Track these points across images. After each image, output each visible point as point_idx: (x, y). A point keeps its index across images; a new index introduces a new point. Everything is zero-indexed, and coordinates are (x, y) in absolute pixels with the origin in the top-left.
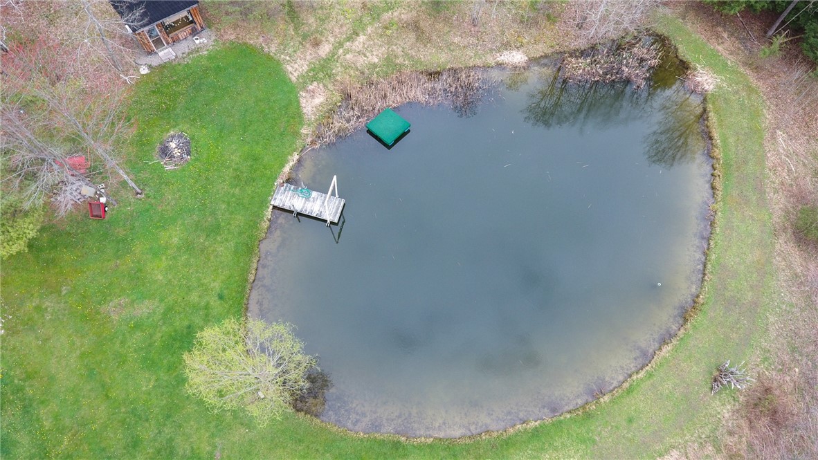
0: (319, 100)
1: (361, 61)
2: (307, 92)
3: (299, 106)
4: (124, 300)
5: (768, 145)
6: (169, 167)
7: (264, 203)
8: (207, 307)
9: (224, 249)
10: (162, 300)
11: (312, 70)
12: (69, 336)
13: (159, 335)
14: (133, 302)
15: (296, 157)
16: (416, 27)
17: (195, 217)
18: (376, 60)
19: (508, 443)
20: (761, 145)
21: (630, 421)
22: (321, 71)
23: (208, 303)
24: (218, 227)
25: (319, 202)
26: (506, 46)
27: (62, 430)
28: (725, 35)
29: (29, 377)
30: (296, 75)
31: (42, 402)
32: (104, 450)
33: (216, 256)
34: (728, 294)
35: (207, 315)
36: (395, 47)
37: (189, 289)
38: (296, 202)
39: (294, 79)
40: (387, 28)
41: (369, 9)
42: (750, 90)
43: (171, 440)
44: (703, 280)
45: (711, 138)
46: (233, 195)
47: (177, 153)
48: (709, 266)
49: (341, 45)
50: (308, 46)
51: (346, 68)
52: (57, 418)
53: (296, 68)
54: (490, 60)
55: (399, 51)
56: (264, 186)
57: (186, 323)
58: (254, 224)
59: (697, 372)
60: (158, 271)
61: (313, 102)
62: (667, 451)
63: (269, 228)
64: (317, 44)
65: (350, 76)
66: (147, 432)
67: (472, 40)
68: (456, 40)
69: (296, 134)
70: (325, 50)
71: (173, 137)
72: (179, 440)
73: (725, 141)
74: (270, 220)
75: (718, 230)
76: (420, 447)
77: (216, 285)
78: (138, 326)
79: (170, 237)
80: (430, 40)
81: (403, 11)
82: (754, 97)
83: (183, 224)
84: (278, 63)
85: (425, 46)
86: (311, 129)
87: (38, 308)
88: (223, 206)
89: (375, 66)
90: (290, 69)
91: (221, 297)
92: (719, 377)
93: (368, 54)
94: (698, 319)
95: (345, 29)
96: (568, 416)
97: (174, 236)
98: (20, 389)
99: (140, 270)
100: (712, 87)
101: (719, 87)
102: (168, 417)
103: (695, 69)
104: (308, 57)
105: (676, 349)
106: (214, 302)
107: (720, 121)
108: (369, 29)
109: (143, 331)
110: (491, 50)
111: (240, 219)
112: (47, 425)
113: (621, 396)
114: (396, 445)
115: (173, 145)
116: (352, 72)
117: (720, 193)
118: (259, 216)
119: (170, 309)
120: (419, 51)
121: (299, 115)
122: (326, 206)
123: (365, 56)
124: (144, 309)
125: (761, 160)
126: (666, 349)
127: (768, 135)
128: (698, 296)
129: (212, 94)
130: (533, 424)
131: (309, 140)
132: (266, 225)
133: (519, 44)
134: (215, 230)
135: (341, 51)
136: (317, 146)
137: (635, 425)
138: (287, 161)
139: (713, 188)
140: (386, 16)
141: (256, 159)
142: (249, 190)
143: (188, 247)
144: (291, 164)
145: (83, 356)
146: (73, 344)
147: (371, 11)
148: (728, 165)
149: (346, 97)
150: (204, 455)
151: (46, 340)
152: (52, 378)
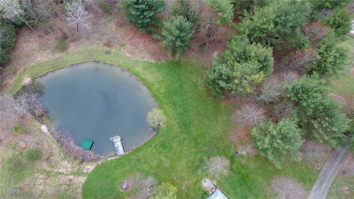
0: (89, 167)
1: (68, 166)
2: (88, 171)
3: (94, 170)
4: (164, 164)
5: (42, 61)
7: (125, 155)
8: (155, 147)
9: (141, 155)
10: (159, 157)
11: (80, 176)
12: (178, 168)
13: (166, 151)
14: (163, 162)
15: (109, 159)
16: (48, 160)
17: (138, 167)
18: (66, 162)
19: (142, 79)
20: (43, 63)
21: (125, 63)
22: (78, 173)
23: (154, 147)
24: (137, 160)
25: (117, 144)
26: (41, 132)
27: (192, 153)
28: (5, 82)
29: (189, 168)
30: (84, 178)
31: (190, 161)
32: (189, 143)
33: (143, 154)
34: (89, 57)
35: (156, 145)
36: (59, 160)
37: (154, 153)
38: (121, 148)
39: (86, 177)
40: (53, 167)
41: (48, 176)
42: (25, 70)
43: (180, 133)
44: (88, 62)
45: (47, 73)
46: (128, 163)
48: (84, 62)
49: (66, 175)
50: (72, 182)
51: (73, 168)
52: (191, 156)
53: (82, 180)
54: (49, 134)
55: (59, 158)
56: (121, 159)
57: (160, 148)
58: (132, 154)
59: (109, 56)
60: (154, 163)
61: (90, 167)
62: (127, 56)
63: (130, 150)
64: (71, 180)
65: (76, 165)
66: (181, 138)
67: (44, 141)
68: (46, 146)
69: (102, 164)
70: (71, 177)
71: (122, 189)
72: (179, 131)
73: (46, 70)
74: (128, 151)
75: (74, 63)
76: (152, 92)
77: (149, 149)
78: (167, 156)
79: (146, 167)
80: (50, 153)
81: (44, 166)
82: (27, 69)
83: (141, 167)
84: (83, 185)
85: (53, 153)
86: (98, 162)
87: (178, 180)
88: (132, 163)
89: (68, 161)
90: (83, 181)
91: (151, 146)
92: (108, 53)
93: (65, 165)
94: (98, 59)
95: (60, 177)
96: (131, 72)
98: (192, 167)
99: (157, 167)
100: (29, 78)
101: (28, 77)
102: (177, 136)
103: (24, 84)
104: (76, 179)
105: (107, 61)
106: (153, 146)
107: (40, 73)
108: (56, 171)
110: (45, 135)
111: (132, 157)
112: (193, 156)
113: (121, 66)
114: (154, 96)
116: (74, 165)
117: (63, 66)
118: (129, 154)
119: (160, 154)
120: (56, 153)
121: (96, 168)
122: (117, 142)
123: (66, 166)
124: (163, 158)
125: (48, 61)
126: (107, 63)
127: (39, 62)
128: (93, 61)
129: (105, 192)
130: (136, 77)
131: (102, 160)
132: (130, 151)
133: (39, 130)
134: (138, 160)
135: (69, 173)
136: (102, 157)
137: (125, 62)
138: (111, 160)
139: (62, 68)
140: (48, 169)
141: (116, 167)
142: (124, 161)
143: (146, 162)
144: (111, 158)
145: (179, 162)
146: (178, 166)
147: (49, 175)
148: (54, 67)
149: (82, 161)
150: (177, 125)
151: (181, 171)
152: (186, 163)
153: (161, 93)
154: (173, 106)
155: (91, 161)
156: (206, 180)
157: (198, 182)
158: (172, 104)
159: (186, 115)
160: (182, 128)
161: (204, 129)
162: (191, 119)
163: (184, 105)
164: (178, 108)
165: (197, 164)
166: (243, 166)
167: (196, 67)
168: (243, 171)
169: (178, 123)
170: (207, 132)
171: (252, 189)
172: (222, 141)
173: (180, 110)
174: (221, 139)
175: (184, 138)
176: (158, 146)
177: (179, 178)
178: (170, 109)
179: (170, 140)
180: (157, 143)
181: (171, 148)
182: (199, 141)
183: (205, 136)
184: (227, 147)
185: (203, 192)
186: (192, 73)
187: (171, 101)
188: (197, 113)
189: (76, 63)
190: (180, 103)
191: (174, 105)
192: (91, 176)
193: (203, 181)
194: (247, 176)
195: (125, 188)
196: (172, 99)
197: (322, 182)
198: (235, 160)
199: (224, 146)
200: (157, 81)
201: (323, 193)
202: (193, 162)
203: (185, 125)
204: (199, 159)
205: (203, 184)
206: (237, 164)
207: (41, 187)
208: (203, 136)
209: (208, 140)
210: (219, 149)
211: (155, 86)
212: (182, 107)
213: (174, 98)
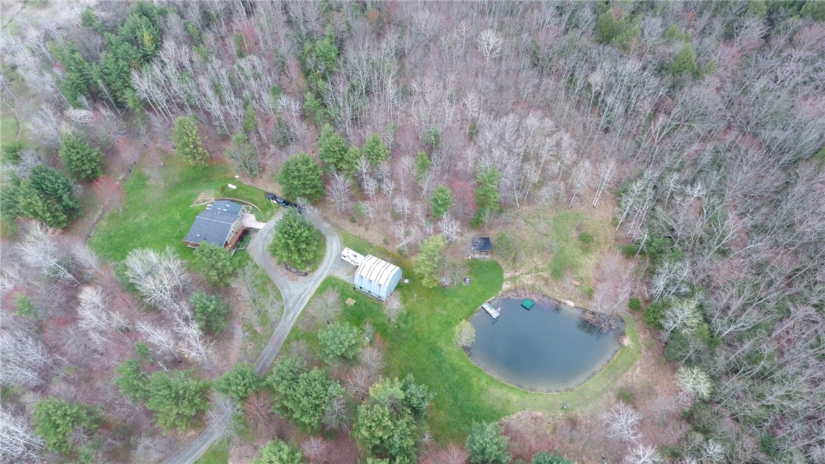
0: (508, 286)
1: (525, 282)
2: (506, 282)
3: (502, 285)
4: (440, 308)
5: (631, 369)
6: (464, 284)
7: (480, 305)
8: (456, 320)
9: (466, 309)
10: (448, 313)
11: (511, 277)
12: (427, 309)
13: (444, 319)
14: (442, 309)
15: (494, 298)
16: (546, 280)
17: (464, 299)
18: (530, 284)
20: (628, 368)
21: (536, 399)
22: (513, 279)
24: (468, 304)
26: (570, 299)
27: (418, 326)
28: (648, 333)
29: (416, 312)
31: (417, 319)
32: (423, 335)
33: (464, 309)
34: (582, 393)
37: (455, 314)
38: (488, 309)
39: (505, 277)
40: (538, 276)
42: (639, 352)
43: (436, 341)
44: (579, 386)
46: (474, 299)
47: (467, 282)
48: (583, 384)
49: (522, 274)
50: (513, 270)
51: (520, 281)
52: (418, 323)
53: (506, 275)
54: (563, 301)
55: (538, 284)
56: (482, 301)
58: (475, 308)
60: (450, 306)
62: (539, 411)
64: (516, 271)
65: (520, 284)
66: (433, 337)
67: (561, 292)
68: (556, 290)
69: (497, 292)
70: (517, 274)
71: (468, 277)
72: (438, 342)
73: (617, 360)
74: (479, 309)
75: (593, 378)
77: (460, 316)
78: (441, 315)
80: (548, 286)
81: (546, 274)
82: (639, 354)
83: (460, 299)
84: (503, 271)
85: (546, 287)
86: (502, 293)
88: (471, 300)
89: (528, 285)
93: (528, 281)
94: (570, 392)
95: (526, 271)
97: (457, 301)
98: (413, 314)
99: (446, 304)
101: (629, 346)
102: (438, 336)
103: (626, 337)
104: (512, 274)
105: (559, 394)
107: (620, 355)
108: (533, 274)
109: (441, 317)
110: (565, 298)
111: (473, 305)
112: (416, 323)
113: (537, 394)
115: (467, 279)
118: (477, 307)
120: (543, 287)
121: (501, 288)
122: (494, 313)
124: (444, 312)
125: (624, 372)
126: (556, 393)
127: (634, 367)
128: (574, 388)
129: (482, 271)
131: (500, 295)
133: (575, 301)
134: (466, 304)
135: (521, 276)
136: (501, 298)
140: (540, 273)
141: (484, 293)
142: (479, 299)
143: (459, 305)
144: (492, 299)
145: (427, 314)
146: (427, 311)
147: (537, 269)
148: (612, 366)
149: (516, 289)
151: (422, 307)
152: (420, 315)
153: (474, 376)
154: (454, 366)
155: (509, 291)
158: (456, 369)
159: (436, 363)
160: (436, 347)
161: (412, 354)
162: (430, 361)
163: (443, 374)
164: (448, 367)
165: (410, 318)
167: (446, 436)
169: (442, 350)
170: (407, 353)
171: (351, 314)
172: (389, 348)
173: (446, 366)
175: (430, 337)
178: (456, 362)
179: (444, 331)
181: (440, 324)
182: (414, 341)
183: (408, 348)
186: (449, 424)
187: (459, 372)
189: (591, 381)
190: (448, 374)
191: (454, 369)
192: (502, 280)
196: (459, 374)
197: (278, 341)
200: (486, 390)
201: (277, 334)
202: (413, 318)
203: (434, 351)
204: (409, 323)
207: (535, 259)
208: (411, 347)
209: (404, 345)
211: (485, 383)
212: (445, 370)
213: (457, 377)
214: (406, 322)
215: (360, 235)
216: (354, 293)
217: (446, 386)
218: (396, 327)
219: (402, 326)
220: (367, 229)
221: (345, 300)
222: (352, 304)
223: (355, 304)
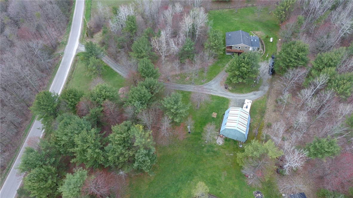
4: (226, 175)
6: (254, 192)
8: (219, 189)
10: (223, 182)
12: (222, 165)
13: (217, 179)
14: (225, 177)
17: (240, 194)
23: (220, 190)
29: (218, 157)
32: (201, 165)
33: (230, 195)
35: (217, 189)
37: (224, 187)
43: (198, 176)
47: (257, 195)
52: (209, 160)
57: (217, 185)
60: (230, 183)
66: (201, 172)
71: (262, 195)
72: (197, 177)
77: (223, 193)
83: (239, 191)
87: (230, 161)
91: (220, 193)
97: (237, 188)
98: (216, 156)
99: (231, 179)
102: (202, 176)
106: (220, 191)
109: (219, 177)
112: (209, 158)
115: (259, 195)
119: (221, 183)
124: (223, 178)
143: (233, 190)
145: (218, 166)
146: (221, 165)
150: (193, 180)
151: (223, 161)
152: (216, 160)
154: (180, 192)
156: (218, 143)
157: (222, 147)
158: (178, 193)
159: (181, 178)
160: (193, 176)
161: (185, 160)
162: (182, 173)
163: (174, 183)
164: (179, 187)
165: (212, 153)
166: (196, 126)
167: (132, 192)
168: (199, 125)
169: (191, 180)
170: (186, 157)
171: (206, 117)
172: (187, 144)
173: (179, 185)
174: (186, 146)
175: (200, 170)
176: (217, 187)
177: (228, 160)
178: (183, 192)
180: (215, 189)
181: (212, 176)
182: (195, 159)
183: (190, 157)
184: (189, 140)
185: (226, 142)
186: (140, 193)
187: (176, 196)
188: (175, 171)
190: (173, 188)
191: (178, 191)
193: (219, 144)
194: (200, 122)
195: (261, 194)
196: (174, 196)
198: (195, 132)
199: (190, 142)
202: (212, 156)
203: (190, 175)
204: (207, 154)
205: (221, 144)
206: (197, 130)
208: (190, 158)
209: (191, 153)
210: (193, 144)
212: (176, 185)
213: (172, 195)
214: (208, 151)
215: (268, 109)
216: (221, 115)
217: (165, 188)
218: (203, 146)
219: (205, 150)
220: (275, 111)
221: (214, 112)
222: (213, 116)
223: (213, 118)
